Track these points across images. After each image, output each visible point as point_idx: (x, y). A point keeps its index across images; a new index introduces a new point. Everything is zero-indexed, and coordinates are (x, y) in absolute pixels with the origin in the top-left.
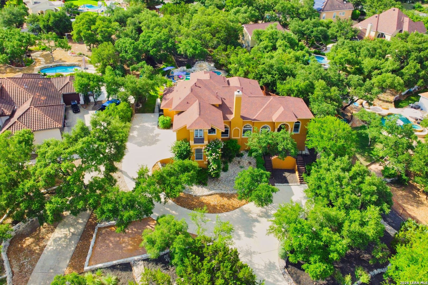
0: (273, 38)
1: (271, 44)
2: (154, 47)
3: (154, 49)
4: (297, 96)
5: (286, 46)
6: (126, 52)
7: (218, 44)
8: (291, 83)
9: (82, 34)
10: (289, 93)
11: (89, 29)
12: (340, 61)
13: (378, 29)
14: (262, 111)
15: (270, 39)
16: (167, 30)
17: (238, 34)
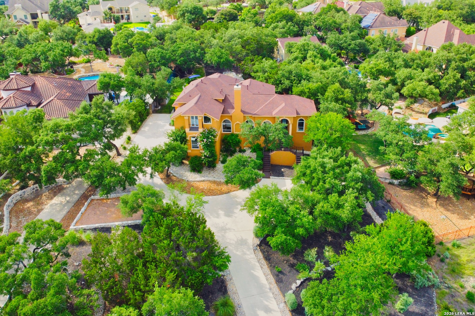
0: (304, 50)
1: (301, 55)
2: (181, 56)
3: (182, 58)
4: (309, 97)
5: (315, 57)
6: (155, 60)
7: (247, 55)
8: (305, 85)
10: (301, 94)
11: (126, 41)
12: (371, 71)
13: (426, 43)
14: (264, 107)
15: (300, 50)
16: (198, 42)
17: (273, 48)
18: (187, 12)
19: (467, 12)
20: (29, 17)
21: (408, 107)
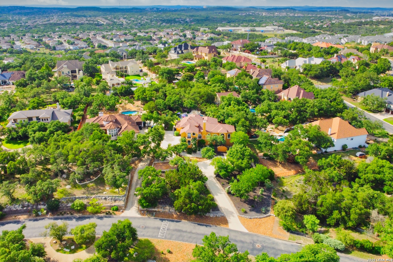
0: (229, 100)
1: (228, 103)
2: (172, 104)
4: (232, 125)
5: (235, 104)
6: (160, 105)
7: (203, 102)
8: (231, 119)
9: (140, 97)
10: (229, 123)
11: (143, 95)
13: (288, 96)
14: (215, 129)
16: (179, 96)
17: (214, 98)
18: (165, 73)
19: (319, 73)
20: (70, 72)
21: (276, 128)
